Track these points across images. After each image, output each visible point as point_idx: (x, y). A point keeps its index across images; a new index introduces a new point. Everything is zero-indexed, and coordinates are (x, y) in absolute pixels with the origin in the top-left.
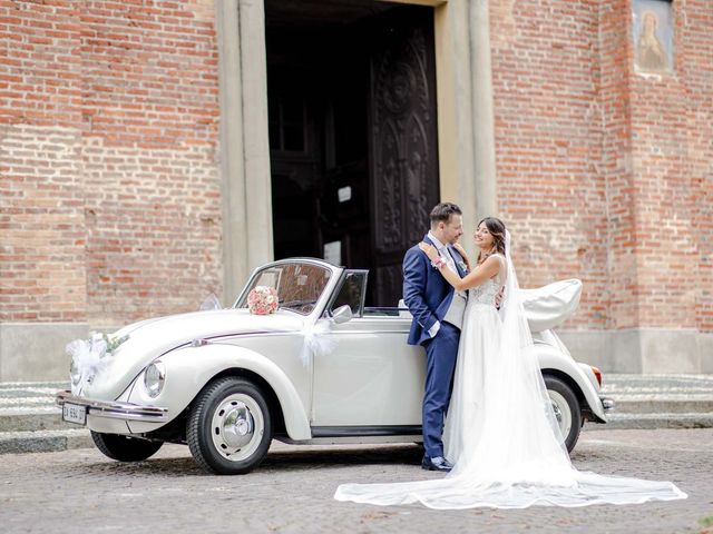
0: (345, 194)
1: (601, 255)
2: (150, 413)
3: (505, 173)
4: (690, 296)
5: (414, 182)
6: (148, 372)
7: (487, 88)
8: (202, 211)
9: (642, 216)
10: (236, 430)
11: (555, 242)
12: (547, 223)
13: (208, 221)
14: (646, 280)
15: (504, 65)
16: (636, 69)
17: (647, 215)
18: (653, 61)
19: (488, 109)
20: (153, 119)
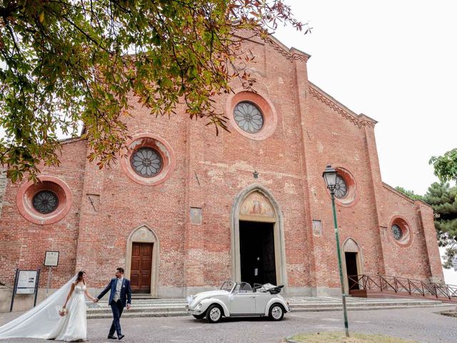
0: (258, 259)
1: (309, 272)
2: (200, 311)
3: (287, 255)
4: (327, 280)
5: (270, 257)
6: (199, 303)
7: (283, 239)
8: (227, 264)
9: (316, 264)
10: (215, 314)
11: (299, 269)
12: (297, 265)
13: (228, 266)
14: (317, 277)
15: (287, 234)
16: (314, 234)
17: (317, 264)
18: (318, 233)
19: (284, 244)
20: (218, 246)
